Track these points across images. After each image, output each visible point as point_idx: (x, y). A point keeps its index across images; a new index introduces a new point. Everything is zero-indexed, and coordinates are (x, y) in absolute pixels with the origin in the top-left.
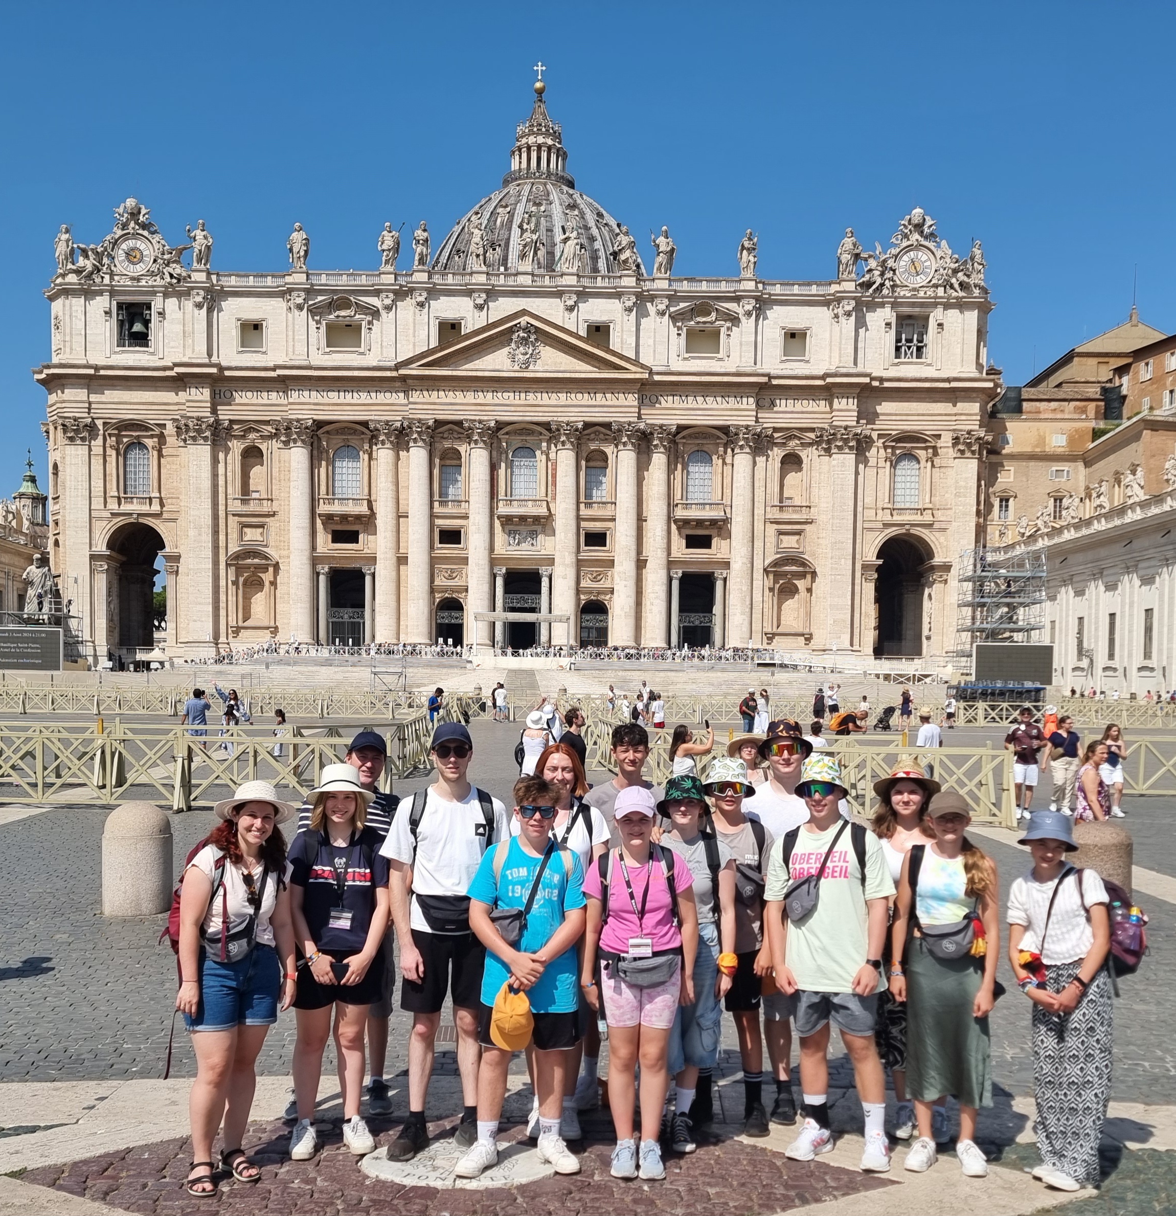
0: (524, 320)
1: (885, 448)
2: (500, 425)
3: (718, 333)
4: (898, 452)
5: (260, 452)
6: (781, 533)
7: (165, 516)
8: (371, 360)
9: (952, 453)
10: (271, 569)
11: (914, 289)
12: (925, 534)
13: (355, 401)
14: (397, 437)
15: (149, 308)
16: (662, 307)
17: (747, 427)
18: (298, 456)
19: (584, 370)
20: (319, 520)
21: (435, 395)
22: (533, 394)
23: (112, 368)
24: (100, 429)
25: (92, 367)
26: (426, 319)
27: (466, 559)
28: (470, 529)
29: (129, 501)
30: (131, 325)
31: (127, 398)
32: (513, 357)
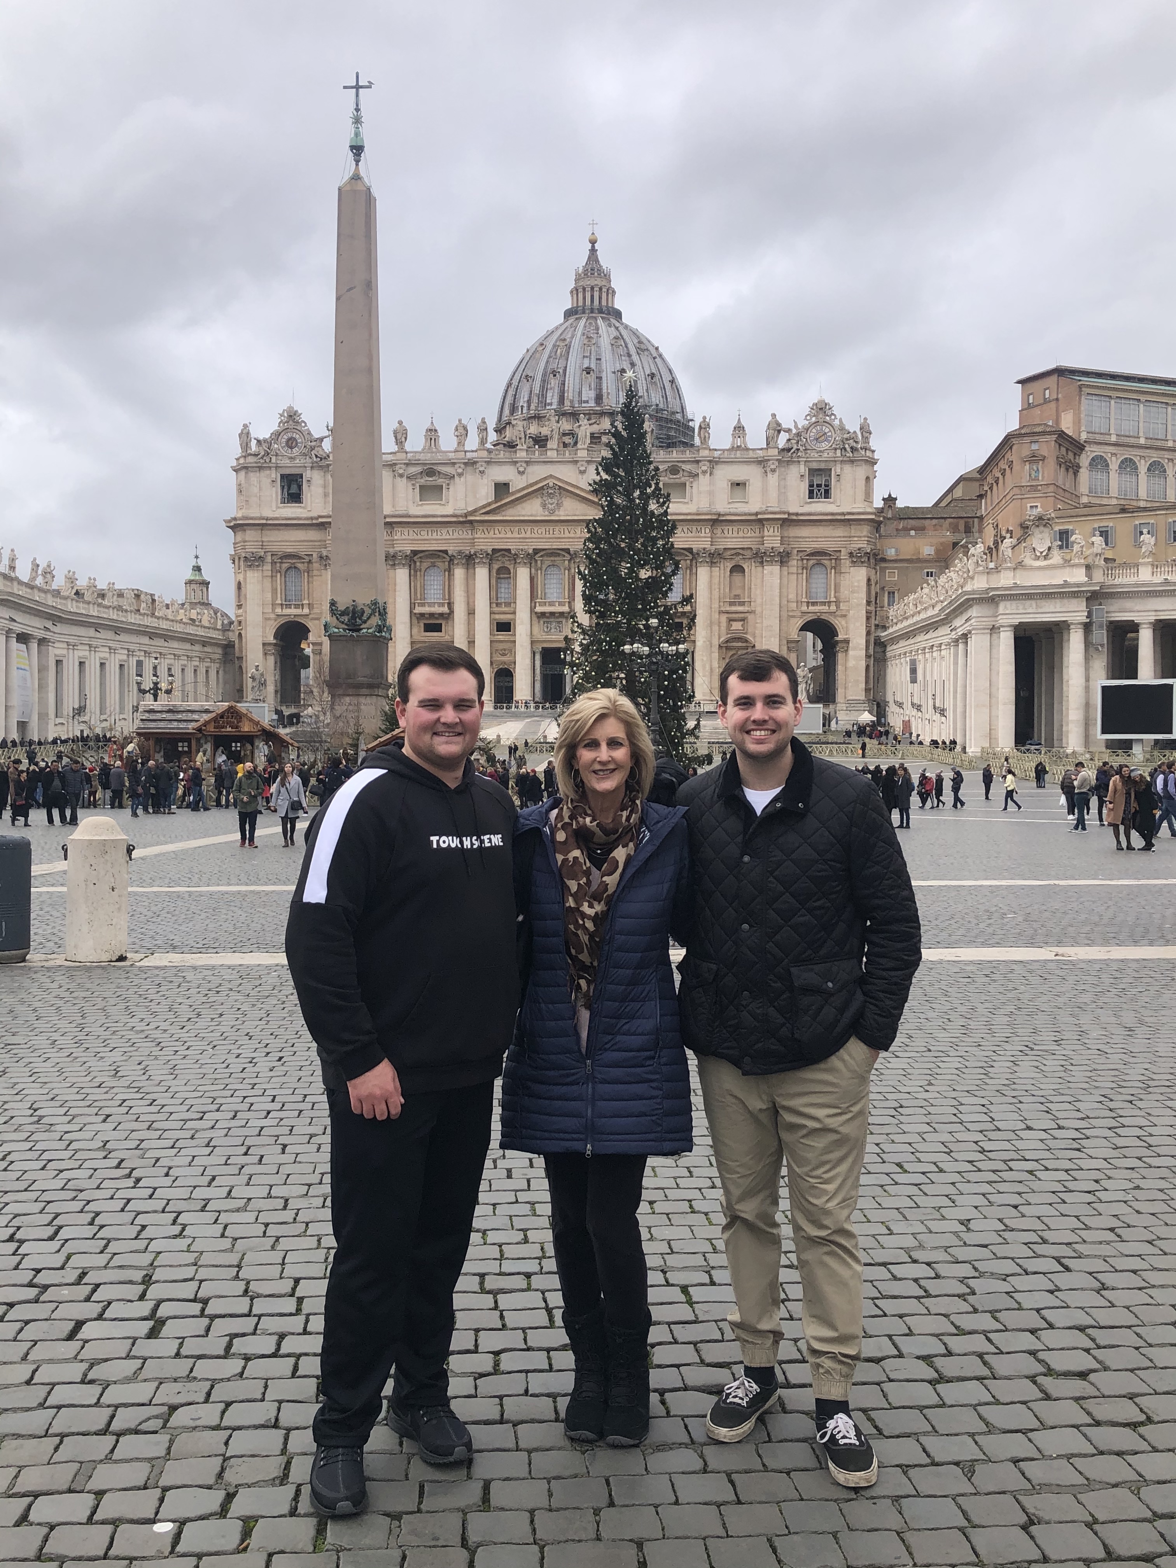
0: (551, 482)
1: (802, 560)
2: (536, 551)
3: (684, 485)
4: (811, 562)
6: (731, 620)
7: (312, 616)
8: (449, 510)
9: (848, 563)
11: (821, 451)
12: (831, 619)
13: (439, 537)
14: (467, 560)
15: (301, 476)
17: (704, 549)
18: (402, 575)
20: (416, 617)
21: (492, 532)
22: (558, 530)
23: (276, 519)
24: (269, 559)
25: (263, 519)
26: (485, 481)
27: (515, 642)
28: (518, 622)
29: (289, 606)
30: (289, 489)
31: (286, 538)
32: (544, 506)
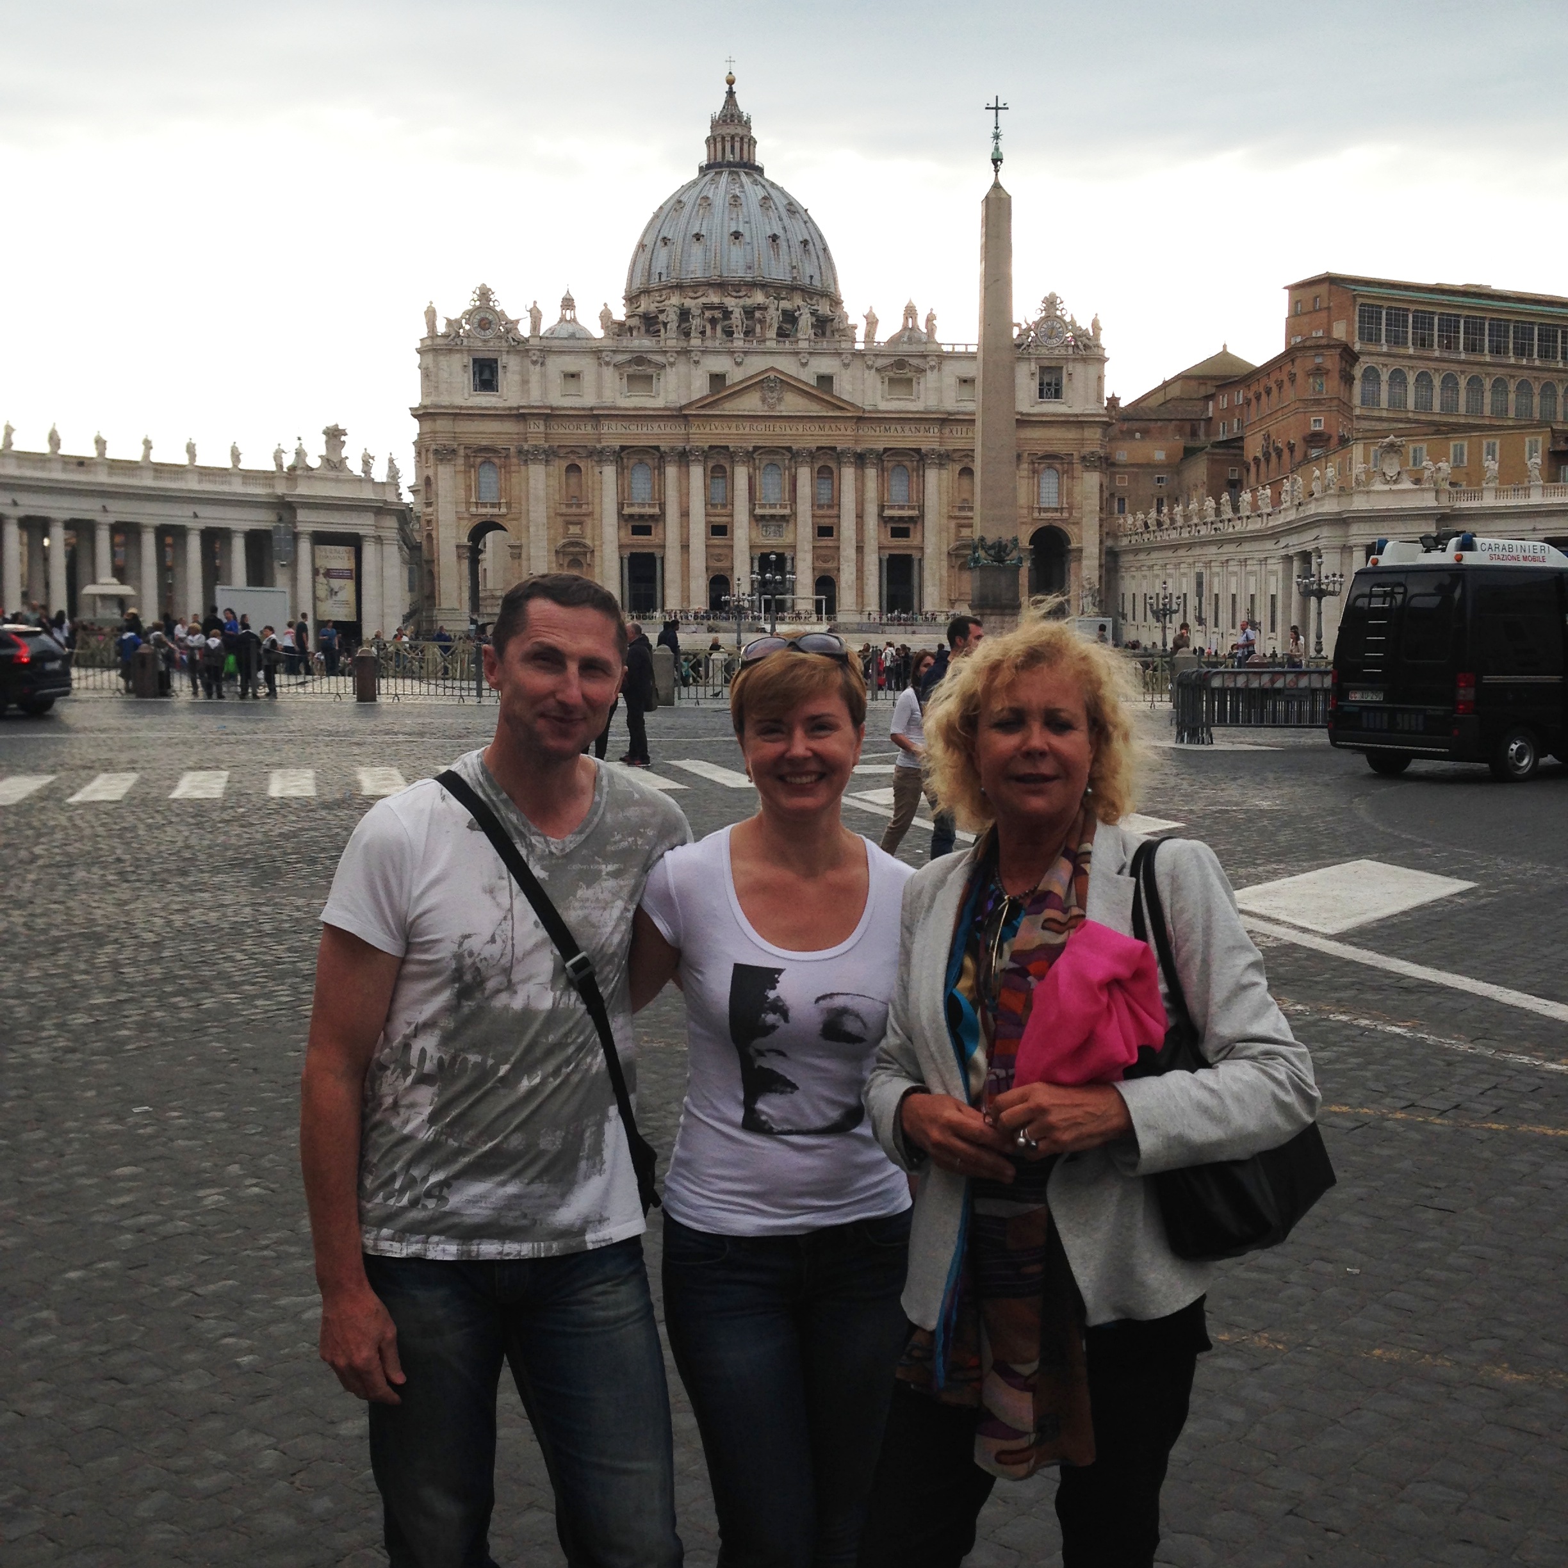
0: (772, 375)
1: (1033, 463)
2: (756, 448)
3: (910, 381)
4: (1042, 466)
5: (578, 469)
6: (960, 526)
7: (509, 516)
8: (659, 403)
9: (1081, 467)
10: (588, 556)
11: (1052, 349)
12: (1063, 526)
13: (649, 432)
14: (681, 457)
15: (496, 361)
16: (870, 363)
17: (932, 450)
18: (609, 472)
19: (815, 409)
20: (623, 518)
21: (708, 428)
22: (779, 428)
23: (471, 408)
24: (462, 452)
25: (457, 407)
26: (700, 372)
27: (732, 547)
28: (736, 524)
29: (484, 505)
30: (481, 374)
31: (481, 429)
32: (764, 400)
